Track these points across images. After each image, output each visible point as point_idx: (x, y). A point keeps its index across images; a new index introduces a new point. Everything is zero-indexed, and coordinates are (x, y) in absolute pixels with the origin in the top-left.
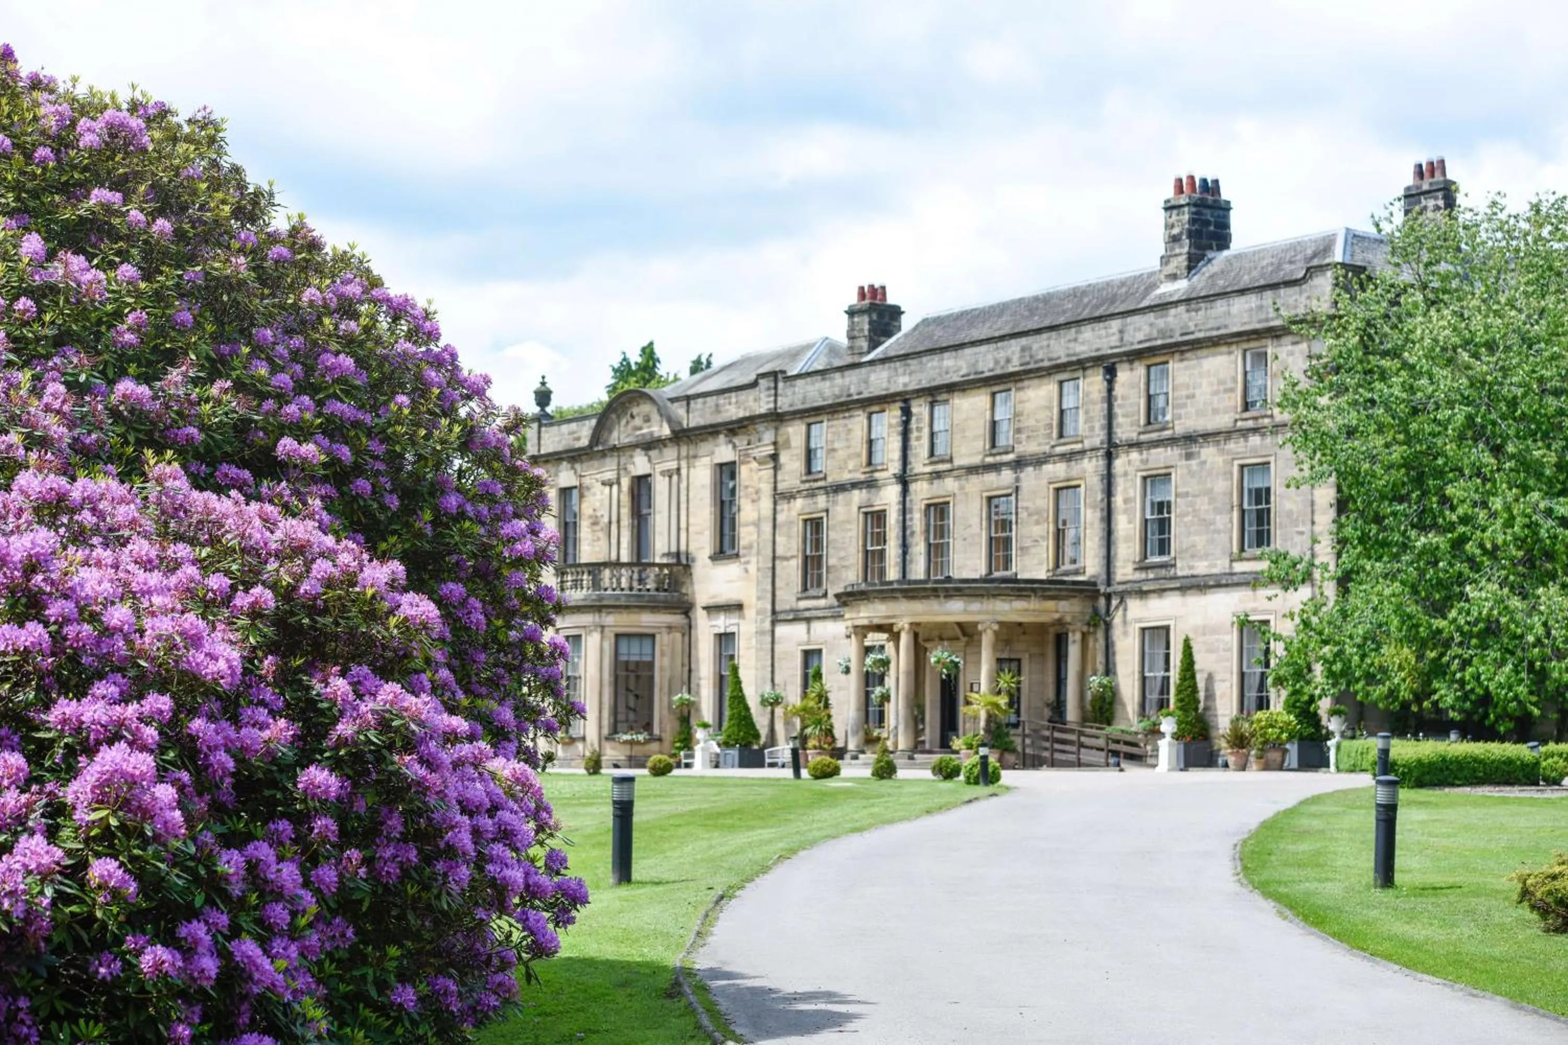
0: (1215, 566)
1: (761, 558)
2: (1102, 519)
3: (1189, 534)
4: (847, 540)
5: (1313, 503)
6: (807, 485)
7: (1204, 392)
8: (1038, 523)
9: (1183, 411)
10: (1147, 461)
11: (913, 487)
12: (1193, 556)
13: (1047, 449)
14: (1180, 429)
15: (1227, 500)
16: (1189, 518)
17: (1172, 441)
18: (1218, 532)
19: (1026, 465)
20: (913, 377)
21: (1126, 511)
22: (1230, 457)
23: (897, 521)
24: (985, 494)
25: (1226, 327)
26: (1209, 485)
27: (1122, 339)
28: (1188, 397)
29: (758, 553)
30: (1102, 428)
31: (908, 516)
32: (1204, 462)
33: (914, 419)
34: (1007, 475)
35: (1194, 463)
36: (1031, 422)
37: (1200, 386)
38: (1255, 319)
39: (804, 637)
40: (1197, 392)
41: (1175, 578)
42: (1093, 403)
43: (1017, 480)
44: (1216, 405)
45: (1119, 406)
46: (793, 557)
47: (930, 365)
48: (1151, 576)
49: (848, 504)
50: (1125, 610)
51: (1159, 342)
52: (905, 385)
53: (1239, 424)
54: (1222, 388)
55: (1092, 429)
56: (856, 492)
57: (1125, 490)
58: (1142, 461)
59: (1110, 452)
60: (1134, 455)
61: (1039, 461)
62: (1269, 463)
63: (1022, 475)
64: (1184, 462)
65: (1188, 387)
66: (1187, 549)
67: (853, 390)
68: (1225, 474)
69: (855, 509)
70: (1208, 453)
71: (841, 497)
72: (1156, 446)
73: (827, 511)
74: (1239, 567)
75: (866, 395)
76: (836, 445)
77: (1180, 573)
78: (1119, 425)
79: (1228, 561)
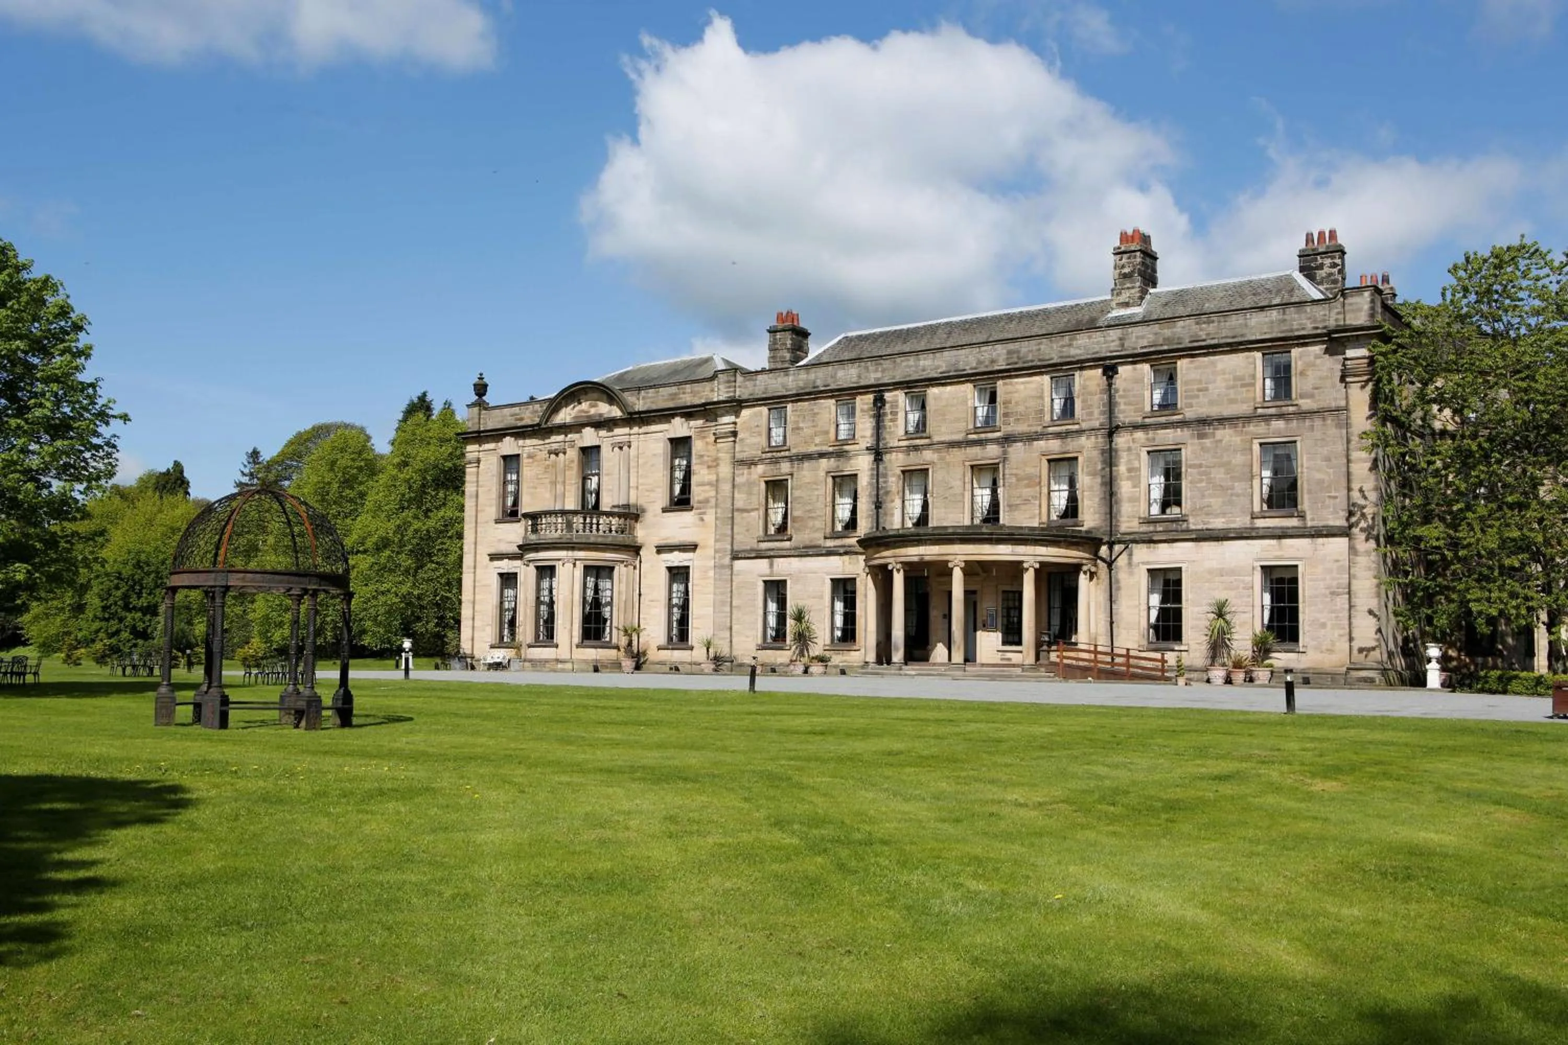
0: (1234, 522)
1: (719, 511)
2: (1103, 484)
3: (1203, 496)
4: (814, 498)
5: (1349, 474)
6: (769, 455)
7: (1218, 386)
8: (1028, 486)
9: (1194, 401)
10: (1154, 439)
11: (886, 458)
12: (1207, 514)
13: (1039, 429)
14: (1190, 414)
15: (1247, 470)
16: (1204, 484)
17: (1184, 424)
18: (1238, 495)
19: (1015, 441)
20: (886, 374)
21: (1128, 479)
22: (1249, 437)
23: (870, 484)
24: (967, 464)
25: (1242, 336)
26: (1225, 459)
27: (1123, 345)
28: (1200, 390)
29: (716, 506)
30: (1103, 413)
31: (881, 480)
32: (1221, 441)
33: (887, 406)
34: (993, 450)
35: (1207, 442)
36: (1021, 409)
37: (1214, 381)
38: (1276, 330)
39: (768, 571)
40: (1210, 386)
41: (1188, 531)
42: (1091, 394)
43: (1005, 453)
44: (1232, 396)
45: (1121, 397)
46: (753, 510)
47: (904, 364)
48: (1160, 529)
49: (816, 469)
50: (1130, 555)
51: (1166, 348)
52: (878, 379)
53: (1260, 411)
54: (1239, 383)
55: (1091, 414)
56: (824, 461)
57: (1129, 461)
58: (1148, 439)
59: (1112, 431)
60: (1139, 435)
61: (1031, 438)
62: (1295, 442)
63: (1010, 449)
64: (1196, 441)
65: (1200, 382)
66: (1201, 509)
67: (819, 383)
68: (1245, 449)
69: (823, 474)
70: (1225, 434)
71: (806, 464)
72: (1166, 428)
73: (792, 475)
74: (1260, 523)
75: (833, 387)
76: (801, 425)
77: (1192, 527)
78: (1120, 412)
79: (1249, 518)
